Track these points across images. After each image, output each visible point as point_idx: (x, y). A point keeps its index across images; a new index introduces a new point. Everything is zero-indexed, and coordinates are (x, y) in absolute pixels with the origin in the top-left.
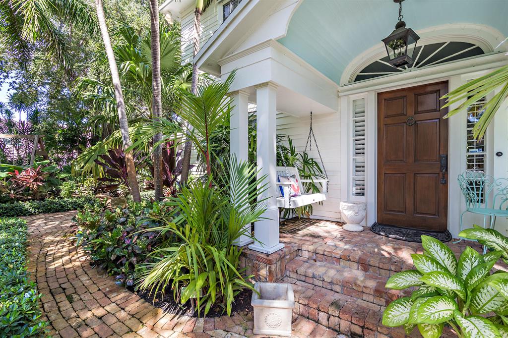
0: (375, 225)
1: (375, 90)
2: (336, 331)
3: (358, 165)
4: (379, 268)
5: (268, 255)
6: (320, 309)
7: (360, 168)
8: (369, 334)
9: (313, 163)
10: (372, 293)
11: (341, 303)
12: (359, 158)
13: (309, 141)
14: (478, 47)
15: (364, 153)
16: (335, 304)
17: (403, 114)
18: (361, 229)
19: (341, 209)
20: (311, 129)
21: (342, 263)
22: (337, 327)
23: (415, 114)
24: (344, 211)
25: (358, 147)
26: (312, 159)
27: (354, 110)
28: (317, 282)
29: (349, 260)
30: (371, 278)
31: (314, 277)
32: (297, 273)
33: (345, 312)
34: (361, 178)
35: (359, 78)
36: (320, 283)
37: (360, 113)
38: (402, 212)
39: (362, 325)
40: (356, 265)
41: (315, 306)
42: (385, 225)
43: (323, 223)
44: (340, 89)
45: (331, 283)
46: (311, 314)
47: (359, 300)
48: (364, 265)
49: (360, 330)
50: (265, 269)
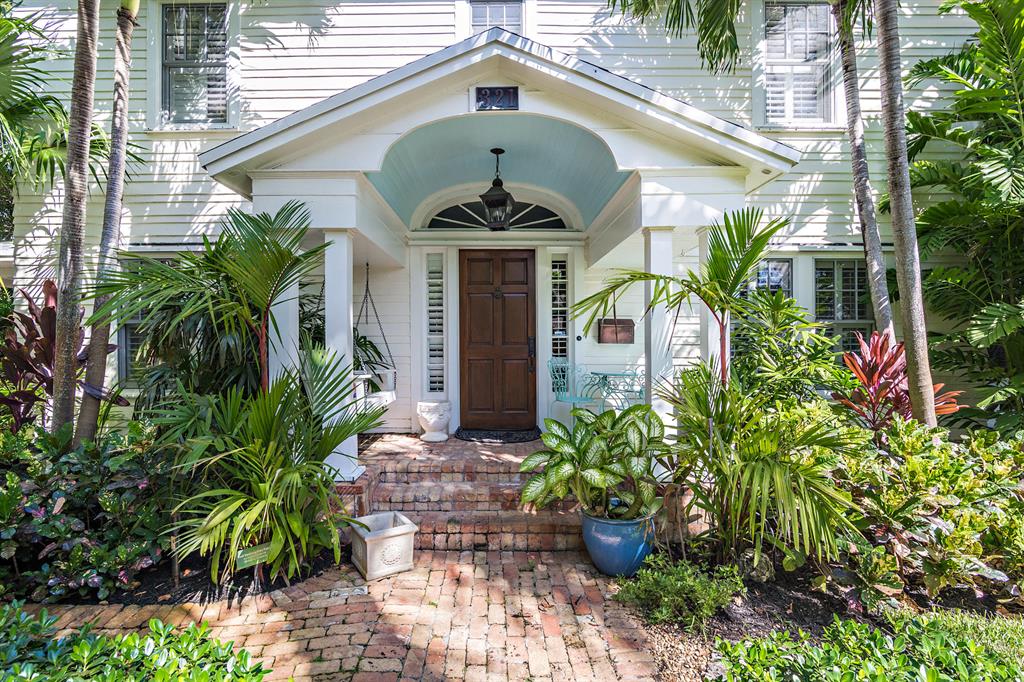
0: (458, 430)
1: (457, 246)
2: (457, 550)
3: (433, 347)
4: (487, 473)
5: (353, 482)
6: (437, 530)
7: (437, 352)
8: (493, 538)
9: (365, 344)
10: (487, 499)
11: (457, 518)
12: (436, 337)
13: (364, 308)
14: (560, 220)
15: (442, 331)
16: (451, 521)
17: (488, 283)
18: (446, 437)
19: (418, 411)
20: (367, 290)
21: (443, 478)
22: (458, 546)
23: (503, 284)
24: (424, 415)
25: (435, 321)
26: (365, 338)
27: (428, 267)
28: (419, 506)
29: (453, 472)
30: (480, 486)
31: (416, 500)
32: (390, 502)
33: (466, 524)
34: (437, 366)
35: (434, 224)
36: (424, 506)
37: (436, 273)
38: (489, 410)
39: (485, 531)
40: (460, 476)
41: (430, 530)
42: (471, 430)
43: (387, 437)
44: (410, 234)
45: (440, 502)
46: (425, 542)
47: (475, 512)
48: (470, 474)
49: (484, 537)
50: (352, 503)
